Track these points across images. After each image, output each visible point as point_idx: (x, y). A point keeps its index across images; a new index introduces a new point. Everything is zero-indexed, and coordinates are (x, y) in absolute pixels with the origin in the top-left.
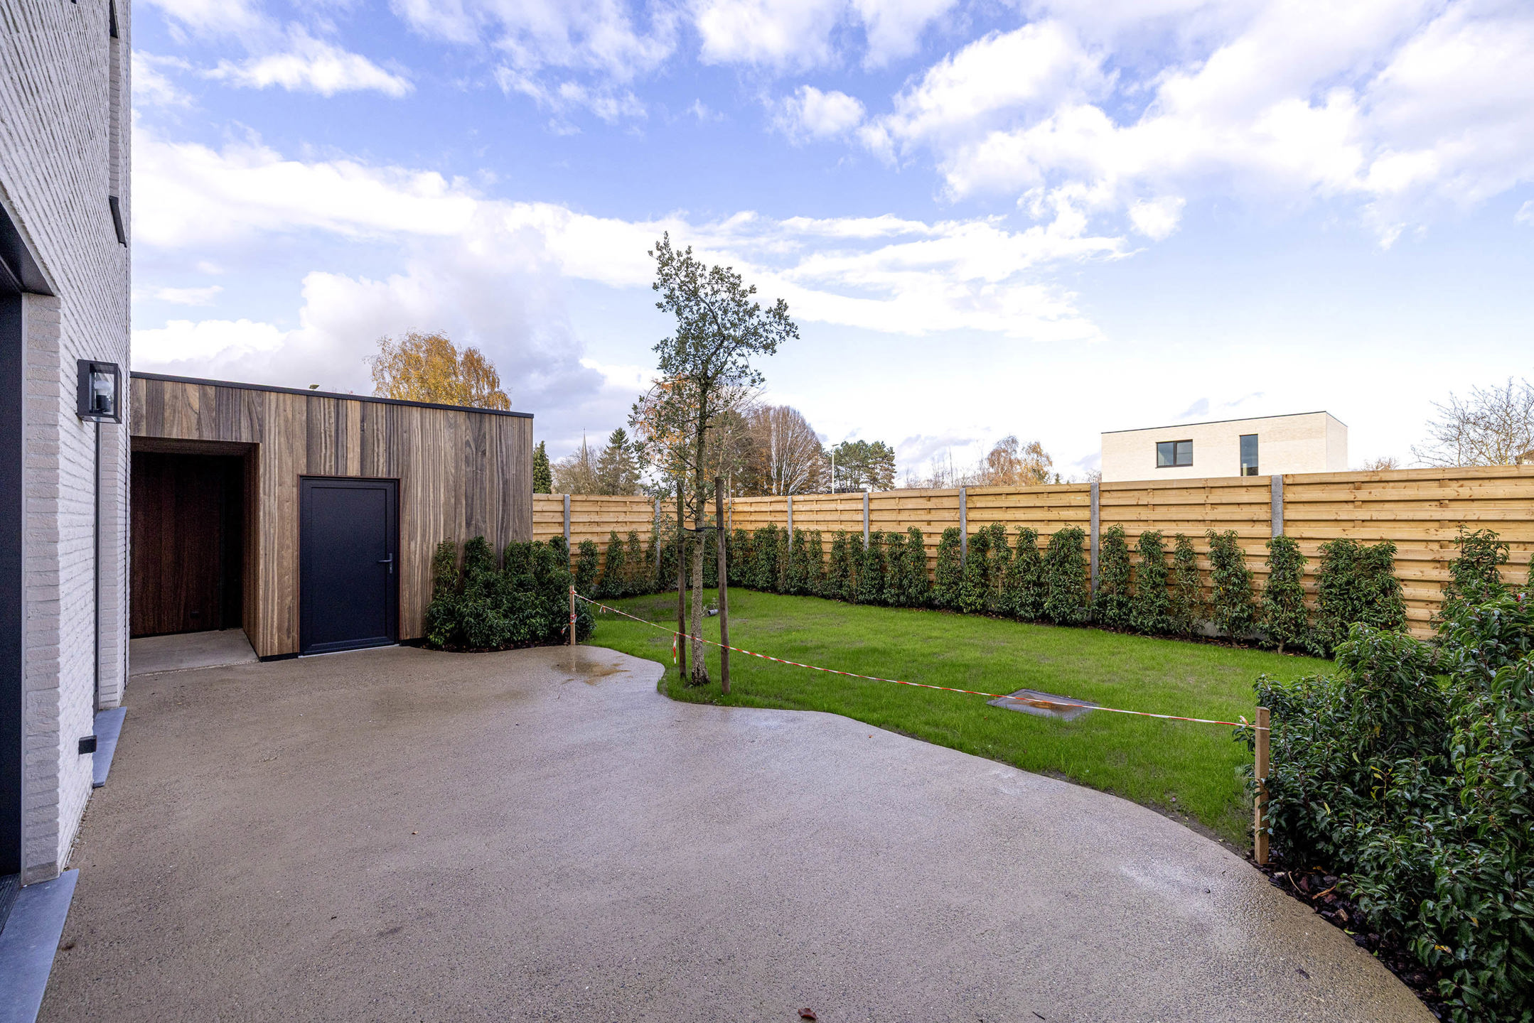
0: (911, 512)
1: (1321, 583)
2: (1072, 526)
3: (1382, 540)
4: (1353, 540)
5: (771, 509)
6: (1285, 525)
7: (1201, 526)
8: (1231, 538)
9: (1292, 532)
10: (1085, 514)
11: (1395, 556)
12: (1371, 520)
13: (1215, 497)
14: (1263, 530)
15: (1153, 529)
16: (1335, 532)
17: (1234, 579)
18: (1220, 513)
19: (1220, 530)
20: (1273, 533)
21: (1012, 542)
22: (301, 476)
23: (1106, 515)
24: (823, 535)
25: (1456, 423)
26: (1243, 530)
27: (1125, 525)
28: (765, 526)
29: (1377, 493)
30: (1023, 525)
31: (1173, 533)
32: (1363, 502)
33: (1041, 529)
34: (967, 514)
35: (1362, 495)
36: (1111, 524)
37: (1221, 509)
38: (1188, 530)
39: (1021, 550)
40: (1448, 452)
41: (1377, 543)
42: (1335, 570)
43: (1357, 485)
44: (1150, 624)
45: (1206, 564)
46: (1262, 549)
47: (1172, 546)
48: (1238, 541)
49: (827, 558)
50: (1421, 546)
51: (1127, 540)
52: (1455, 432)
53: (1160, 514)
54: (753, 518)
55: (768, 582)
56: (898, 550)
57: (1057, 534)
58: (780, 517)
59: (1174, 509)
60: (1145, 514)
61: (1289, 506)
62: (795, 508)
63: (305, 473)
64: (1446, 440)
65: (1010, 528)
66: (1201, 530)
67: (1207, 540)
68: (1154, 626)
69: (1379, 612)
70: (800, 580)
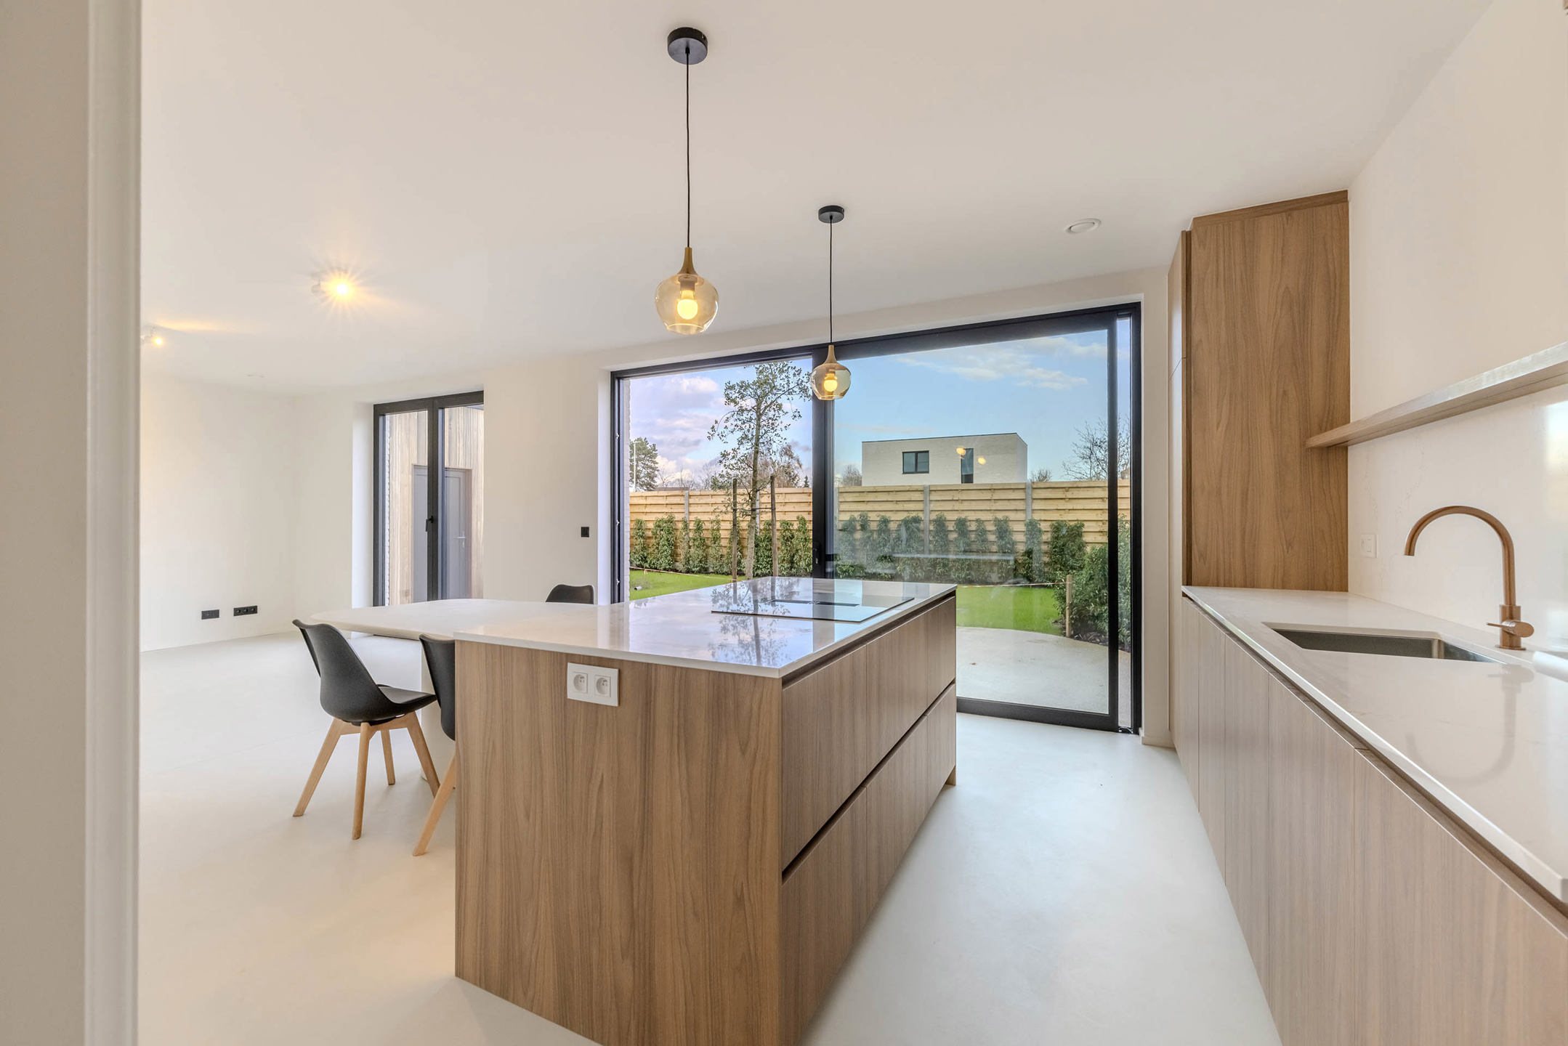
0: (794, 505)
1: (1050, 546)
2: (914, 514)
3: (1077, 520)
4: (1065, 521)
5: (667, 502)
6: (1032, 513)
7: (989, 513)
8: (1006, 521)
9: (1037, 516)
10: (920, 506)
11: (1084, 530)
12: (1073, 509)
13: (997, 495)
14: (1020, 516)
15: (963, 516)
16: (1056, 516)
17: (1008, 546)
18: (999, 506)
19: (1000, 516)
20: (1026, 517)
21: (874, 526)
22: (415, 465)
23: (933, 506)
24: (722, 523)
25: (1089, 445)
26: (1012, 516)
27: (945, 514)
28: (665, 517)
29: (1076, 494)
30: (883, 514)
31: (974, 518)
32: (1069, 499)
33: (893, 517)
34: (839, 506)
35: (1069, 495)
36: (937, 513)
37: (1000, 502)
38: (983, 516)
39: (880, 531)
40: (1083, 467)
41: (1076, 522)
42: (1057, 538)
43: (1067, 489)
44: (963, 576)
45: (992, 538)
46: (1022, 527)
47: (973, 527)
48: (1010, 523)
49: (724, 543)
50: (1094, 524)
51: (947, 524)
52: (1088, 452)
53: (966, 506)
54: (648, 509)
55: (669, 565)
56: (788, 534)
57: (902, 521)
58: (676, 509)
59: (974, 503)
60: (957, 506)
61: (1035, 501)
62: (692, 501)
63: (416, 463)
64: (1084, 458)
65: (873, 516)
66: (989, 516)
67: (992, 522)
68: (965, 578)
69: (1077, 560)
70: (701, 562)
